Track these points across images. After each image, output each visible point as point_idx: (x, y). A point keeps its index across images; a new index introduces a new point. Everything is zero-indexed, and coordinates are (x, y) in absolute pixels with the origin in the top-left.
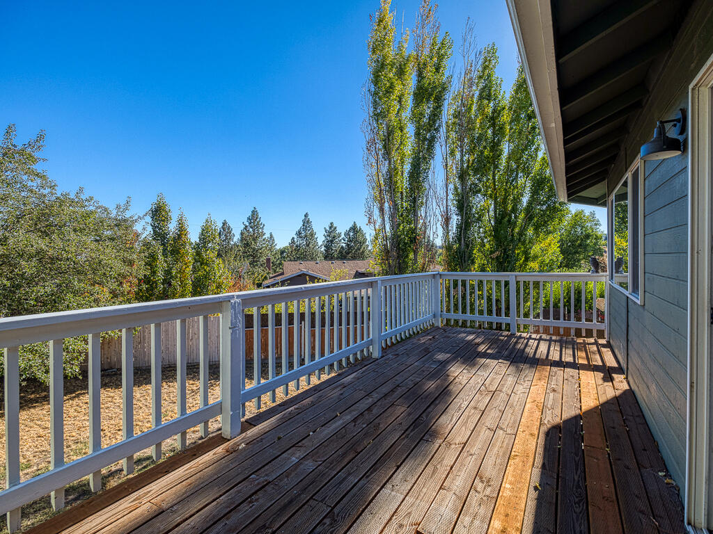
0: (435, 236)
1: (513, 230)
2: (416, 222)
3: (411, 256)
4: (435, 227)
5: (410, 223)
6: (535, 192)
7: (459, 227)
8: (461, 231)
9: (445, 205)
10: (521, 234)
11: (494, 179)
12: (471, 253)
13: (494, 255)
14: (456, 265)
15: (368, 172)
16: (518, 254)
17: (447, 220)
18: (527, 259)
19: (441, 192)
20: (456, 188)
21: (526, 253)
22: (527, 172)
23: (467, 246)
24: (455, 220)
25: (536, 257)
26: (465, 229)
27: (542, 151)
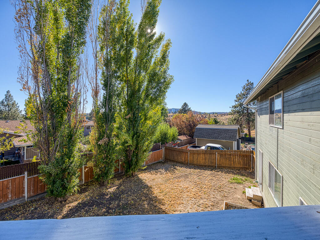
0: (85, 102)
1: (139, 102)
2: (69, 90)
3: (65, 117)
4: (84, 95)
5: (64, 92)
6: (150, 81)
7: (105, 98)
8: (106, 101)
9: (95, 82)
10: (143, 105)
11: (127, 71)
12: (113, 115)
13: (128, 117)
14: (103, 123)
15: (19, 44)
16: (141, 116)
17: (96, 93)
18: (146, 119)
19: (92, 73)
20: (103, 73)
21: (145, 115)
22: (146, 69)
23: (111, 110)
24: (102, 93)
25: (151, 117)
26: (109, 99)
27: (154, 58)
